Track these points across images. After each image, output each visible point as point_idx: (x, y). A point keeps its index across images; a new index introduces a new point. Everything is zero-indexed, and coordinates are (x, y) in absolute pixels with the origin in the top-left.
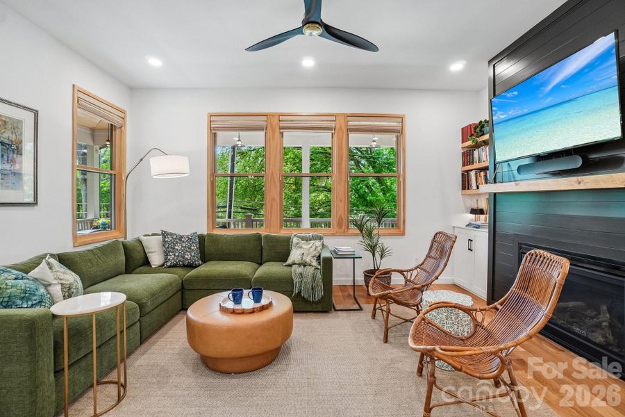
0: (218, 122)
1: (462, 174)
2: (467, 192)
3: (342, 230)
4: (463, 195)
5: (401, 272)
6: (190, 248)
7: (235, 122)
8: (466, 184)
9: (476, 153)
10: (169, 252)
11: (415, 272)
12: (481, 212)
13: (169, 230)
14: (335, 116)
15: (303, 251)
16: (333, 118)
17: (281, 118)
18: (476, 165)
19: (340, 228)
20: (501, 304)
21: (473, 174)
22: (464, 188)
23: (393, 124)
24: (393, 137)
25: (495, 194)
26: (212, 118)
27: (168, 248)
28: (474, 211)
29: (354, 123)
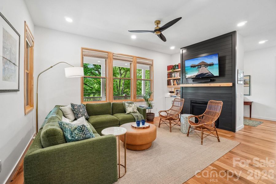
0: (86, 52)
1: (168, 81)
2: (169, 86)
3: (135, 100)
4: (168, 87)
5: (166, 111)
6: (80, 111)
7: (92, 53)
8: (169, 83)
9: (173, 74)
10: (78, 113)
11: (170, 111)
12: (173, 92)
13: (74, 103)
14: (133, 57)
15: (133, 108)
16: (132, 58)
17: (114, 55)
18: (173, 78)
19: (134, 99)
20: (205, 114)
21: (172, 81)
22: (168, 85)
23: (150, 62)
24: (148, 66)
25: (182, 87)
26: (83, 50)
27: (77, 111)
28: (171, 92)
29: (139, 60)
